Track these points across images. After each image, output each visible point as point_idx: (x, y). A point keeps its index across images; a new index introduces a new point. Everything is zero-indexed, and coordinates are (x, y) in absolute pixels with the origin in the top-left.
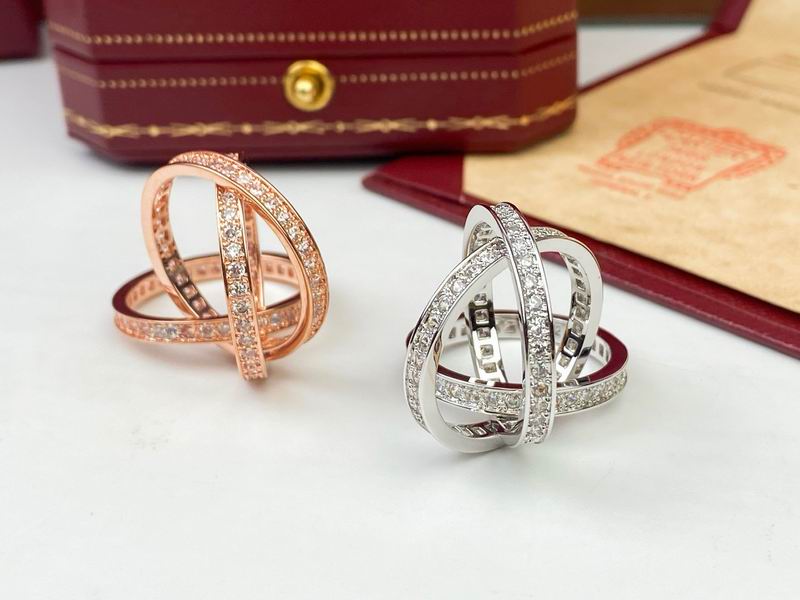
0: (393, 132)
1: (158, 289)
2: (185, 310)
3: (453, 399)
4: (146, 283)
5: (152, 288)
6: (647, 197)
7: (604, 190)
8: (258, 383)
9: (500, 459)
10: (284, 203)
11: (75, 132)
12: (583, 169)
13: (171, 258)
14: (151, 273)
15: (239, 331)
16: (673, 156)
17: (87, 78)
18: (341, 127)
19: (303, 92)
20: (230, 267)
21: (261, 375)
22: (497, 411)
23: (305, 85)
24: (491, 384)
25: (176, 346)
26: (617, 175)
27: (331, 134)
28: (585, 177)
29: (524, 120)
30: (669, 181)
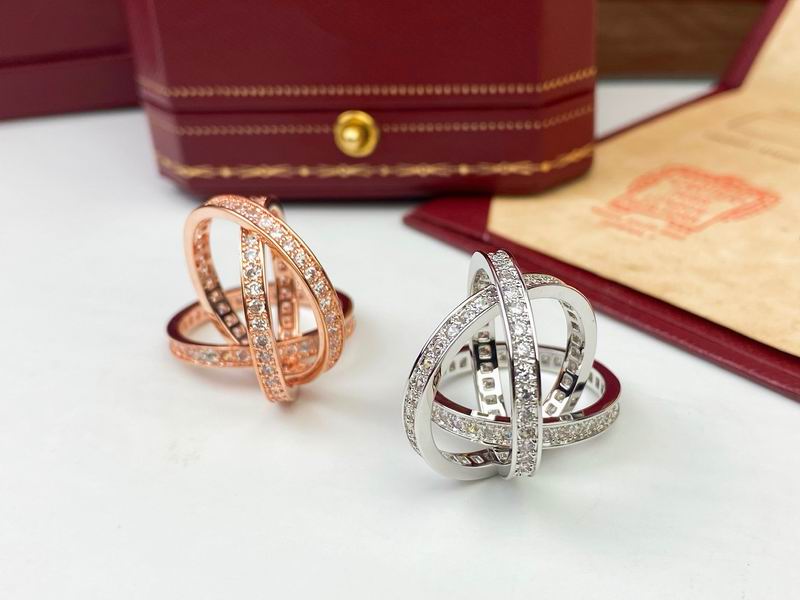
0: (430, 177)
1: (203, 318)
2: (227, 336)
3: (455, 429)
4: (193, 313)
5: (198, 317)
6: (651, 237)
8: (287, 405)
9: (495, 487)
10: (301, 246)
13: (212, 287)
14: (196, 304)
15: (261, 361)
18: (385, 171)
19: (350, 140)
20: (251, 304)
22: (494, 442)
23: (352, 134)
24: (492, 417)
25: (216, 368)
26: (627, 217)
27: (377, 177)
28: (597, 218)
29: (545, 167)
30: (672, 223)
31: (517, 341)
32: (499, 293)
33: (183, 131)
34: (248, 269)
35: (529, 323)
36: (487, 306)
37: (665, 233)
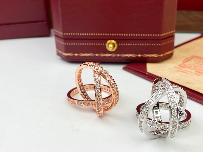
0: (130, 57)
1: (77, 92)
2: (84, 98)
3: (149, 125)
4: (74, 91)
5: (76, 92)
6: (192, 75)
7: (181, 73)
8: (101, 117)
9: (160, 140)
10: (110, 75)
11: (58, 54)
12: (175, 67)
13: (81, 86)
14: (76, 88)
15: (98, 105)
16: (197, 65)
17: (62, 42)
18: (118, 55)
19: (110, 47)
20: (96, 90)
21: (102, 115)
22: (160, 128)
23: (111, 46)
24: (157, 121)
25: (82, 107)
26: (184, 69)
27: (116, 57)
28: (176, 69)
29: (161, 55)
30: (197, 71)
31: (172, 102)
32: (166, 89)
33: (65, 44)
34: (96, 81)
35: (175, 97)
36: (162, 93)
37: (195, 74)
